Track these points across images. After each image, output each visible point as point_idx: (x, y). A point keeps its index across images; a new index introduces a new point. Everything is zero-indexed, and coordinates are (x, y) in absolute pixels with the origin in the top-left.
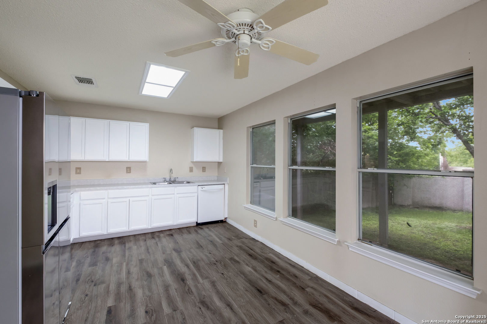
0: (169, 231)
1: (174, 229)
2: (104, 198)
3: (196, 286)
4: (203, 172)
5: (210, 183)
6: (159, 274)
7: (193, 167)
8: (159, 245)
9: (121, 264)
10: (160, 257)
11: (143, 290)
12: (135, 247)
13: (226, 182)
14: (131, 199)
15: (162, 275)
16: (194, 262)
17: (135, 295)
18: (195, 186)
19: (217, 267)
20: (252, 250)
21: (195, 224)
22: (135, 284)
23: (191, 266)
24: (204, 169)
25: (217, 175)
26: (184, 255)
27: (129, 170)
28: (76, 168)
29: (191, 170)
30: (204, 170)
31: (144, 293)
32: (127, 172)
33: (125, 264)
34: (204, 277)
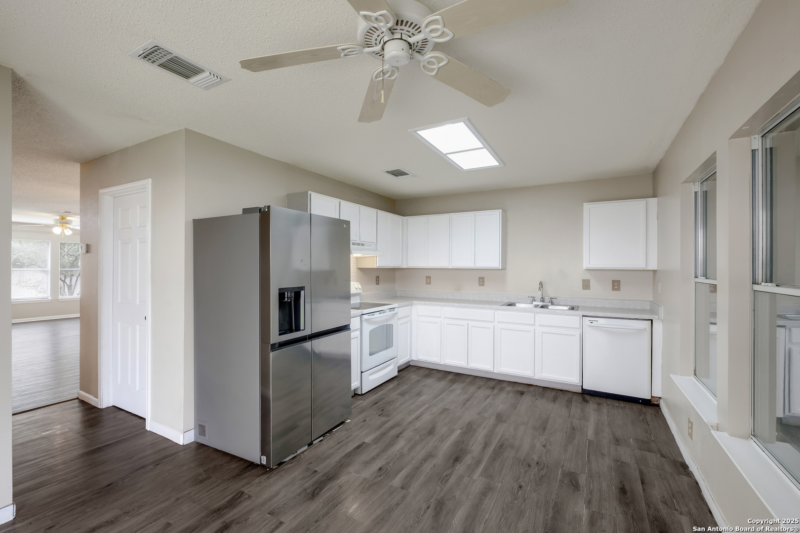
0: (527, 386)
1: (536, 386)
2: (440, 317)
3: (461, 478)
4: (613, 290)
5: (609, 315)
6: (443, 436)
7: (589, 281)
8: (488, 400)
9: (424, 404)
10: (468, 416)
11: (406, 445)
12: (458, 391)
13: (656, 317)
14: (470, 323)
15: (442, 439)
16: (501, 446)
17: (394, 444)
18: (576, 316)
19: (526, 472)
20: (643, 483)
21: (580, 391)
22: (408, 434)
23: (491, 449)
24: (616, 285)
25: (652, 299)
26: (501, 429)
27: (482, 281)
28: (426, 277)
29: (586, 285)
30: (616, 287)
31: (403, 448)
32: (480, 285)
33: (427, 405)
34: (486, 473)
